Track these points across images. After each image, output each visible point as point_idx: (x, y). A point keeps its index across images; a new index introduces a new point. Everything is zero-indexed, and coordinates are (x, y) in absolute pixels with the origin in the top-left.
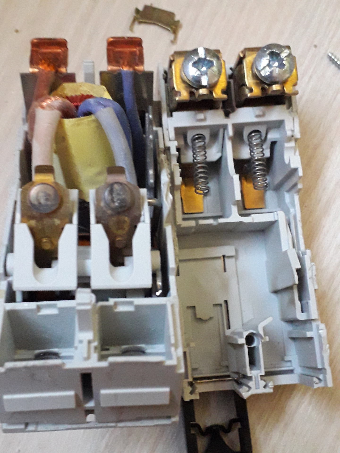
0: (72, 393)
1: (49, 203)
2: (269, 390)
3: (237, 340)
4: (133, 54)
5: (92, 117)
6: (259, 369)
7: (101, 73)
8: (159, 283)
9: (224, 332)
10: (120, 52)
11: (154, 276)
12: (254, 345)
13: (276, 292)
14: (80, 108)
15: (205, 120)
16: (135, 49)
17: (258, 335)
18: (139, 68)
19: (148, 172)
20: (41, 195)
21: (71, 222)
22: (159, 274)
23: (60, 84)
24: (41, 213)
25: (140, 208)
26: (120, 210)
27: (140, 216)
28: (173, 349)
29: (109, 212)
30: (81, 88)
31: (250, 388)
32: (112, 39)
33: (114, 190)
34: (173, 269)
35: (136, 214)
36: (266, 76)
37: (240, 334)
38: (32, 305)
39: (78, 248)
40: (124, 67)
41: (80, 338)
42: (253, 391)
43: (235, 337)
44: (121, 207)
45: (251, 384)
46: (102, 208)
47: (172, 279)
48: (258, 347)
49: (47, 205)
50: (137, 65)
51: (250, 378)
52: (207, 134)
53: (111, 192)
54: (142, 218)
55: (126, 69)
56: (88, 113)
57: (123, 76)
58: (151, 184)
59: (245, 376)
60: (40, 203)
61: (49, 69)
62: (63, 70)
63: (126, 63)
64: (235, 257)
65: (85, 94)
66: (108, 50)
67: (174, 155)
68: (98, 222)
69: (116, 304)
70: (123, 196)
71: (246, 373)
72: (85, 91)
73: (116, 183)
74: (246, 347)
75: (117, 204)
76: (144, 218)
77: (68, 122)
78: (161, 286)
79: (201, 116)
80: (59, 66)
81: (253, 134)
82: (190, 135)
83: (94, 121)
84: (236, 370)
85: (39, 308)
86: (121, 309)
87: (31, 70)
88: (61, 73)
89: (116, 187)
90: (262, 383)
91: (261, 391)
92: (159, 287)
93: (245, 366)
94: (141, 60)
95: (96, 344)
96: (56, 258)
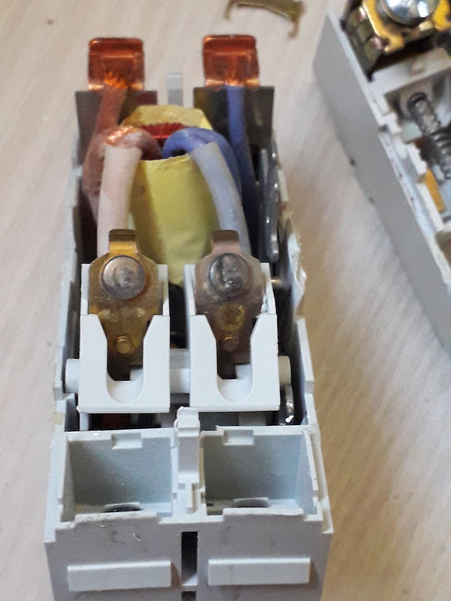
0: (167, 563)
1: (131, 284)
4: (242, 59)
5: (186, 158)
7: (197, 91)
8: (290, 404)
10: (223, 58)
11: (283, 393)
14: (166, 143)
16: (244, 53)
18: (253, 82)
19: (270, 238)
20: (120, 272)
21: (160, 313)
22: (290, 390)
23: (135, 108)
24: (117, 300)
25: (260, 291)
26: (232, 295)
27: (261, 303)
28: (315, 499)
29: (216, 298)
30: (165, 113)
32: (209, 39)
33: (224, 265)
34: (309, 382)
35: (255, 301)
38: (105, 435)
39: (171, 352)
40: (231, 81)
41: (181, 482)
44: (233, 289)
46: (205, 292)
47: (309, 399)
49: (128, 287)
50: (250, 77)
53: (220, 267)
54: (263, 307)
55: (233, 84)
56: (180, 152)
57: (229, 94)
58: (275, 256)
60: (118, 285)
61: (118, 86)
62: (138, 86)
63: (233, 75)
65: (171, 122)
66: (206, 56)
68: (199, 312)
69: (226, 434)
70: (237, 275)
72: (171, 117)
73: (228, 254)
75: (227, 286)
76: (267, 306)
77: (151, 165)
78: (293, 408)
80: (133, 81)
83: (188, 162)
85: (114, 439)
86: (234, 442)
87: (91, 87)
88: (136, 91)
89: (227, 260)
92: (290, 411)
94: (254, 70)
95: (203, 490)
96: (140, 366)
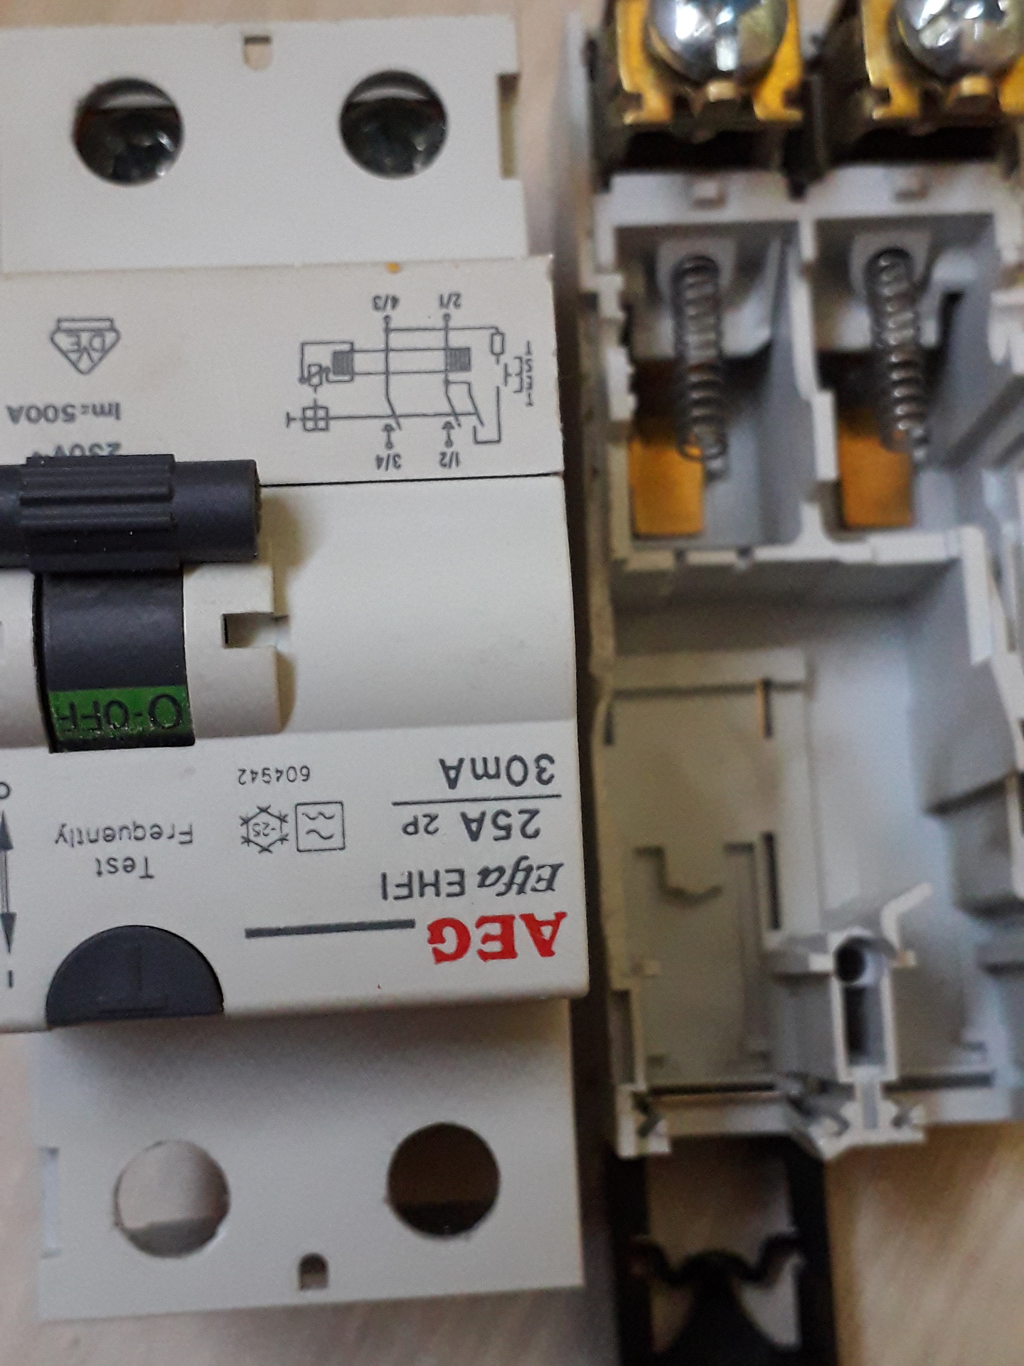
2: (910, 1135)
3: (805, 960)
6: (880, 1059)
9: (759, 939)
12: (866, 979)
13: (943, 808)
15: (718, 202)
17: (880, 945)
31: (844, 1125)
36: (940, 47)
37: (818, 943)
42: (857, 1136)
43: (800, 950)
45: (852, 1111)
48: (876, 990)
51: (847, 1091)
52: (724, 254)
59: (828, 1086)
64: (806, 687)
67: (610, 322)
71: (834, 1071)
74: (836, 988)
79: (708, 187)
81: (883, 263)
82: (669, 256)
84: (794, 1066)
90: (888, 1109)
91: (884, 1135)
93: (830, 1052)
